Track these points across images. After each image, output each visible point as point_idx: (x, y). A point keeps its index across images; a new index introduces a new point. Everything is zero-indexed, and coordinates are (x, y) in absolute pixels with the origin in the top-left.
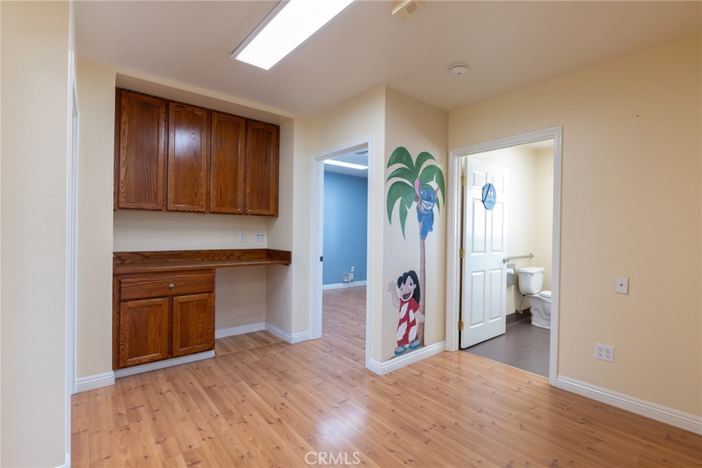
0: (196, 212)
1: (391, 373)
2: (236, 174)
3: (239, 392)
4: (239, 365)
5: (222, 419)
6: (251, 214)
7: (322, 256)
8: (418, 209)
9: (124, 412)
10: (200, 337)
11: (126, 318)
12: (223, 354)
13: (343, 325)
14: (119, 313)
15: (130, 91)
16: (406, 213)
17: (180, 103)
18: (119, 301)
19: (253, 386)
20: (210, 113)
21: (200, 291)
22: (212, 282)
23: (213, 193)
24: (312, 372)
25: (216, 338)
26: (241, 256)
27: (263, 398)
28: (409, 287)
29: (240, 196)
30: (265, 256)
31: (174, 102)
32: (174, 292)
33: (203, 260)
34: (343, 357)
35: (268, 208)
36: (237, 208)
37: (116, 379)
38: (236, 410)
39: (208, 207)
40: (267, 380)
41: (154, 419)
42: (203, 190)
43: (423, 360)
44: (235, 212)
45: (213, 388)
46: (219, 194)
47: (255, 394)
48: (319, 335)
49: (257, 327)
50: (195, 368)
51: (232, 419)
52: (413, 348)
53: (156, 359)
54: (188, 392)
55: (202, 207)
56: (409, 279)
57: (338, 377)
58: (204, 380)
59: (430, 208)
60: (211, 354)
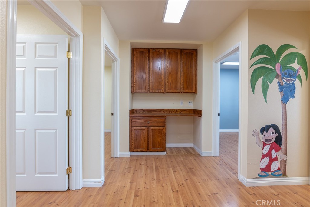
0: (160, 92)
1: (254, 187)
2: (177, 75)
3: (168, 172)
4: (174, 160)
5: (155, 182)
6: (183, 93)
7: (219, 113)
8: (279, 83)
9: (127, 168)
10: (160, 145)
11: (133, 133)
12: (170, 154)
13: (235, 152)
14: (131, 131)
15: (137, 48)
16: (268, 87)
17: (154, 48)
18: (131, 126)
19: (174, 171)
20: (165, 50)
21: (159, 126)
22: (164, 122)
23: (167, 84)
24: (205, 173)
25: (166, 147)
26: (181, 112)
27: (176, 178)
28: (271, 135)
29: (179, 84)
30: (193, 112)
31: (151, 49)
32: (149, 125)
33: (165, 113)
34: (227, 169)
35: (192, 89)
36: (177, 90)
37: (130, 155)
38: (162, 180)
39: (165, 90)
40: (181, 171)
41: (134, 173)
42: (163, 83)
43: (284, 186)
44: (176, 92)
45: (159, 167)
46: (169, 84)
47: (173, 176)
48: (218, 154)
49: (189, 145)
50: (157, 158)
51: (159, 183)
52: (274, 175)
53: (143, 151)
54: (149, 166)
55: (163, 90)
56: (271, 129)
57: (218, 179)
58: (157, 163)
59: (291, 82)
60: (165, 153)
